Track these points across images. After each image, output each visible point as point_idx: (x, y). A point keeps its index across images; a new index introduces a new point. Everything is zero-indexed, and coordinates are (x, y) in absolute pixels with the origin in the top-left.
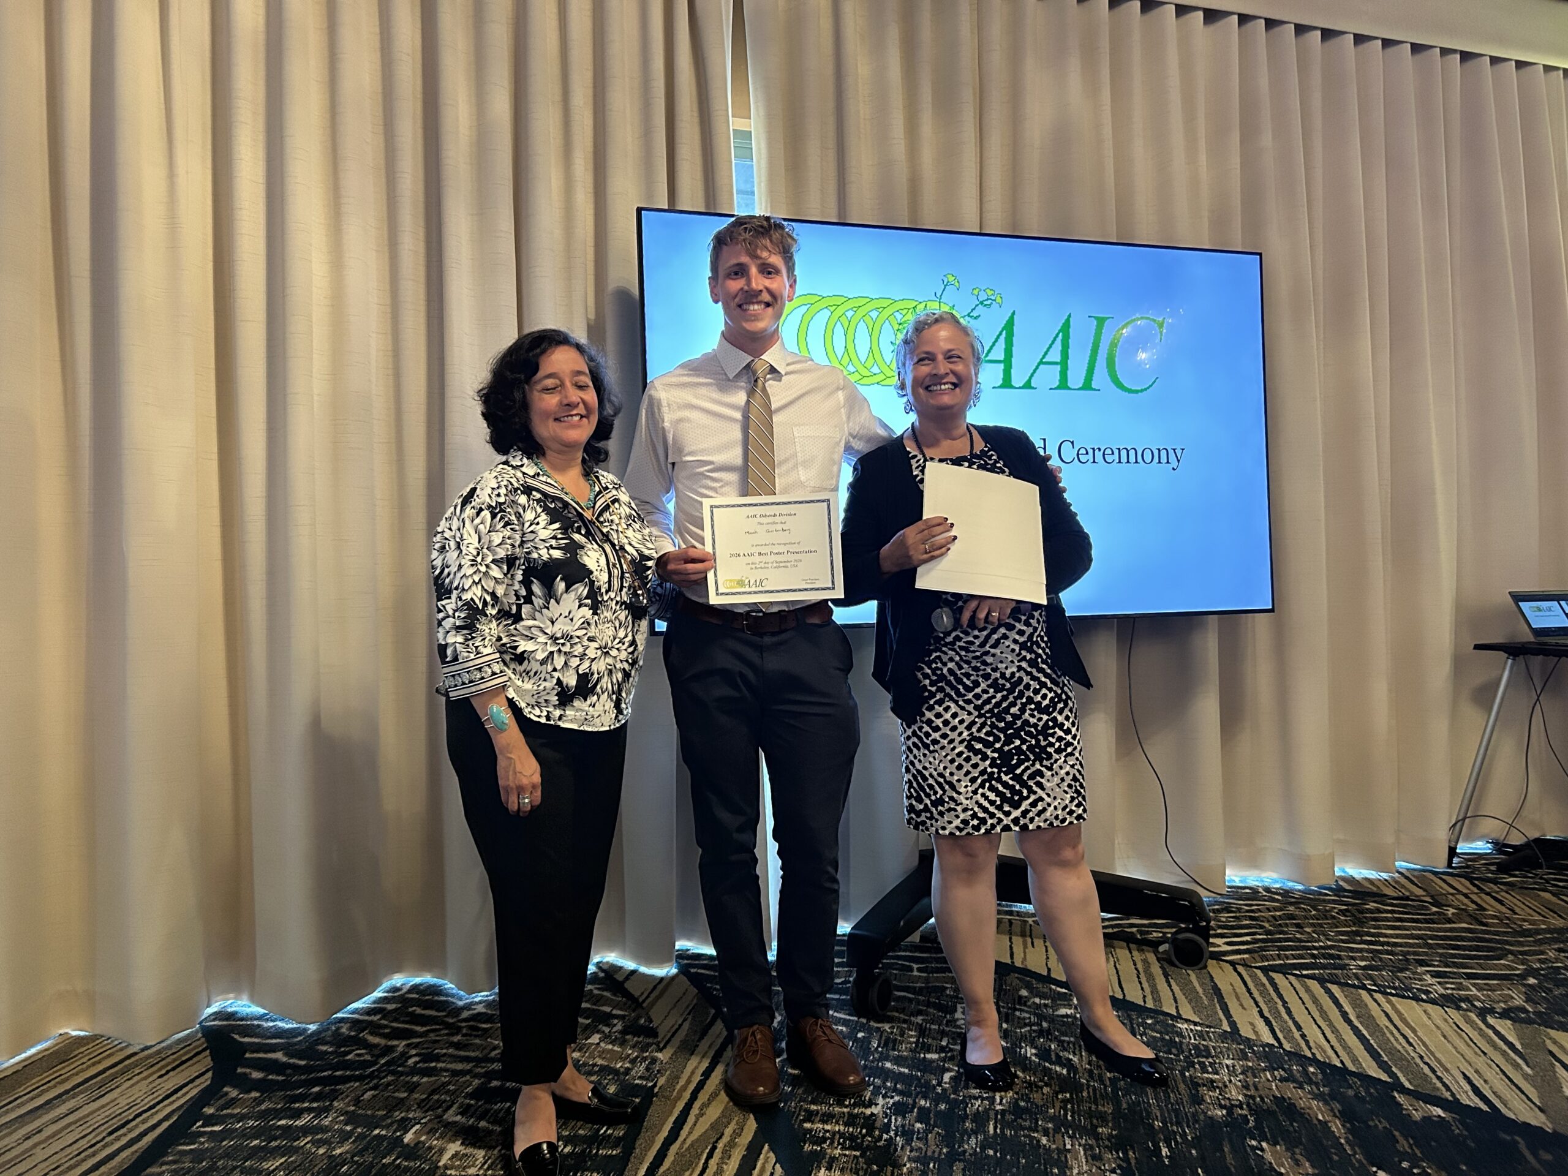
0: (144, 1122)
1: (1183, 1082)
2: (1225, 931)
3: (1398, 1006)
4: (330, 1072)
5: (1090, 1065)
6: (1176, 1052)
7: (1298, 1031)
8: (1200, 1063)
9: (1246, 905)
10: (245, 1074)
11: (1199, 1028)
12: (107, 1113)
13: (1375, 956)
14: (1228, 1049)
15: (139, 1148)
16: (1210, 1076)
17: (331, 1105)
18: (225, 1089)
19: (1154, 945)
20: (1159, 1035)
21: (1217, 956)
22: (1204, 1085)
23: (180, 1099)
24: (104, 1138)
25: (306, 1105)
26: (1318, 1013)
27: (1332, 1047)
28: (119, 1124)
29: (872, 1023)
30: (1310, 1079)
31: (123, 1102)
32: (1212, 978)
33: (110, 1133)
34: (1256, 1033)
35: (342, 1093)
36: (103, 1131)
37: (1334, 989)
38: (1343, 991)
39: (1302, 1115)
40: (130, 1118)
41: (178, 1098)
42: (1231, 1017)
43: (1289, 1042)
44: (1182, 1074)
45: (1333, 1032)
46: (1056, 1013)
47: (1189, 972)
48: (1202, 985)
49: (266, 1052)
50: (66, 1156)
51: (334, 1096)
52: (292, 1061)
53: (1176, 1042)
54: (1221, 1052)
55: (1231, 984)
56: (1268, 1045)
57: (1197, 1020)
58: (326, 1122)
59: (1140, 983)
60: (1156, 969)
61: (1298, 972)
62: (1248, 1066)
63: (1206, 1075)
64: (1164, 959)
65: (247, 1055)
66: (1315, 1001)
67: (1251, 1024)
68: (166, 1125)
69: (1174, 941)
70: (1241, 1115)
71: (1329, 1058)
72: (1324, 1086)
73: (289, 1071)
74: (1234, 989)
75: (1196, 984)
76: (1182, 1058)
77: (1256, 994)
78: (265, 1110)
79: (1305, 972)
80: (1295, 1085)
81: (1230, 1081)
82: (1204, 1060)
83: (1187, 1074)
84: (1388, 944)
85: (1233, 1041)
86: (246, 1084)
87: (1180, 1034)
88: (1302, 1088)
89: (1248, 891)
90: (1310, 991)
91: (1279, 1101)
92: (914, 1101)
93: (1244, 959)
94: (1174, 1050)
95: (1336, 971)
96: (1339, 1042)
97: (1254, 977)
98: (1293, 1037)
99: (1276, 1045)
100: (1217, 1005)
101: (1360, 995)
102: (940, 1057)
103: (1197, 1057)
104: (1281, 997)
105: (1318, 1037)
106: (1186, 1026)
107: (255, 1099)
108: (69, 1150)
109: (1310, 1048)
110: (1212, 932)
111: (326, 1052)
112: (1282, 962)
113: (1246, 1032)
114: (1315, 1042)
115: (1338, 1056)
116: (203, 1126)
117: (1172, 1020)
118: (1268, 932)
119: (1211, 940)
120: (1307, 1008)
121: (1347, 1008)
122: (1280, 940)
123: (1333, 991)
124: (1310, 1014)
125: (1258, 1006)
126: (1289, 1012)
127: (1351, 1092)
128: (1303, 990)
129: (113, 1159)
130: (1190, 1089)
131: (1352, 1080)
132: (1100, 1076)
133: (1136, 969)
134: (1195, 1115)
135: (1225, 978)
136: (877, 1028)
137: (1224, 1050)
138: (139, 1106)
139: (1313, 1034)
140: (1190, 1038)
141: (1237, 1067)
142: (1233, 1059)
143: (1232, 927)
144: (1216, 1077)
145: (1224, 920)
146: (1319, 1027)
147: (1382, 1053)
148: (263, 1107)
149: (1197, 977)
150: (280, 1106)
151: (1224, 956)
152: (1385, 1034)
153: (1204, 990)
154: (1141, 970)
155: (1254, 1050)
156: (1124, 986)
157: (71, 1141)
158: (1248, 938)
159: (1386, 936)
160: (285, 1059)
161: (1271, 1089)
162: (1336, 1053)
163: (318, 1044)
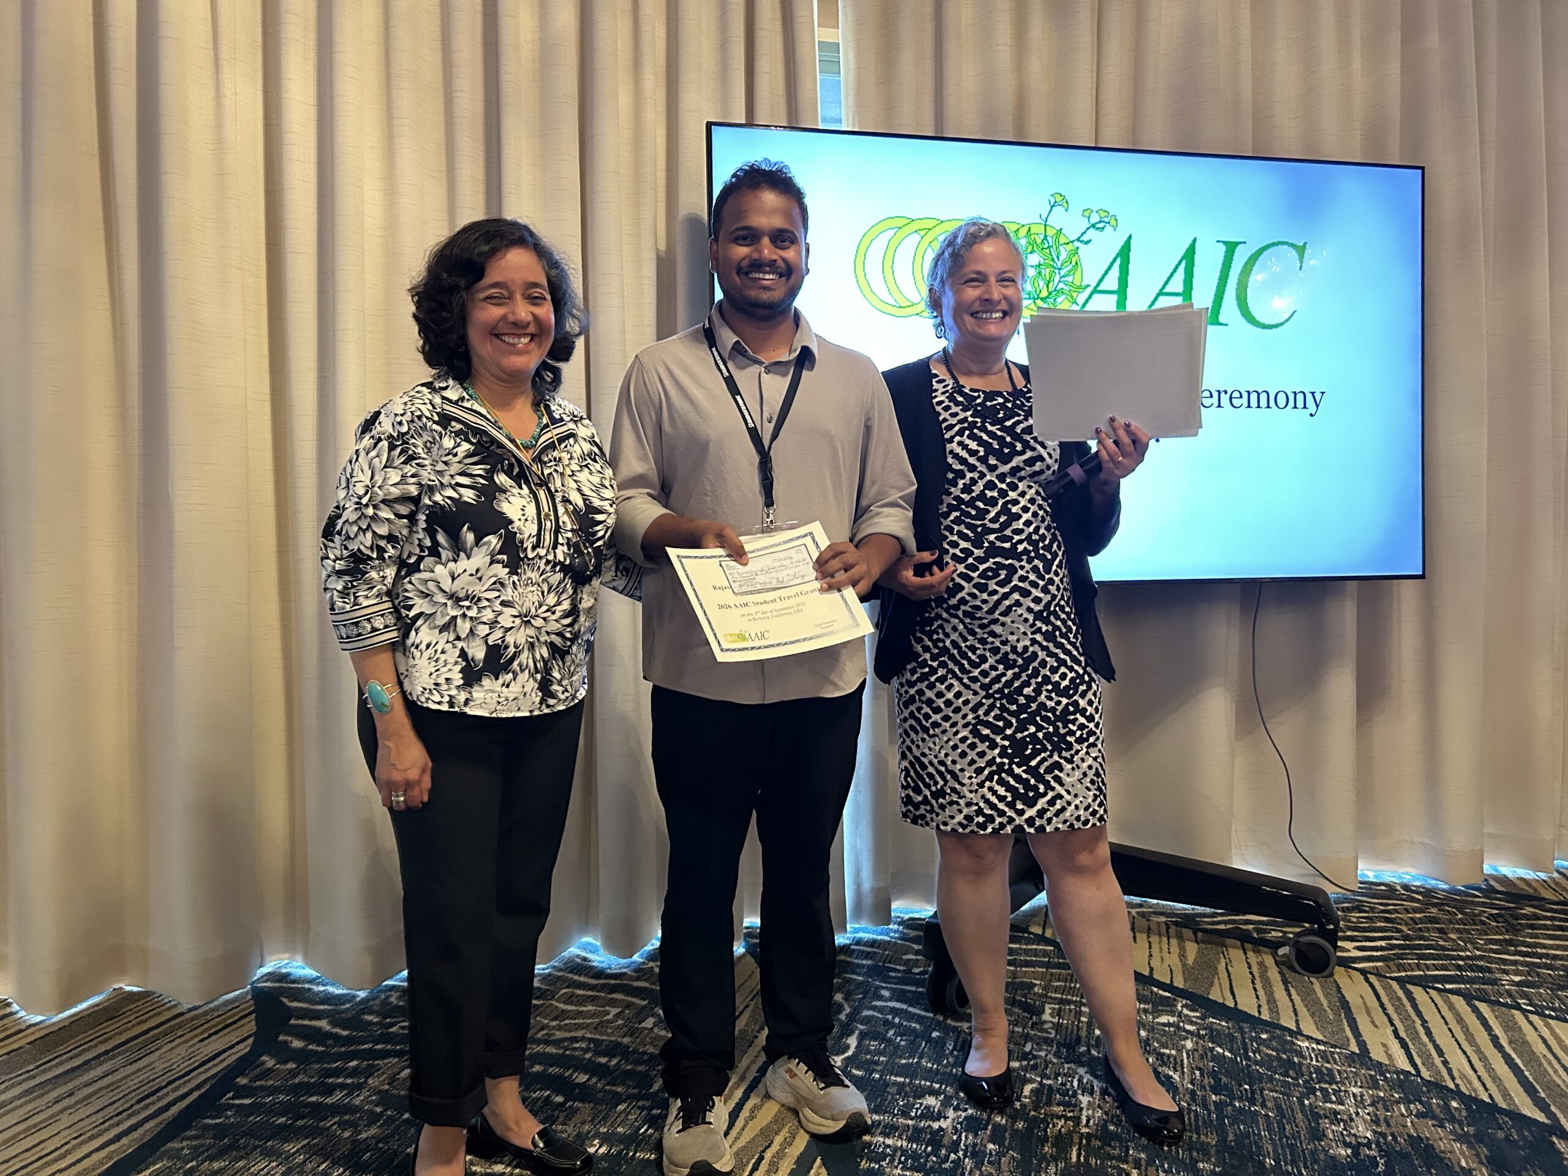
0: (177, 1089)
1: (1302, 1112)
2: (1356, 934)
3: (1558, 1031)
4: (371, 1045)
5: (1193, 1085)
6: (1294, 1076)
7: (1439, 1057)
8: (1322, 1089)
9: (1381, 904)
10: (286, 1042)
11: (1322, 1048)
12: (141, 1079)
13: (1531, 970)
14: (1355, 1074)
15: (164, 1120)
16: (1334, 1106)
17: (366, 1082)
18: (264, 1058)
19: (1274, 945)
20: (1274, 1053)
21: (1346, 963)
22: (1326, 1117)
23: (216, 1068)
24: (132, 1106)
25: (340, 1080)
26: (1463, 1037)
27: (1479, 1077)
28: (150, 1091)
29: (949, 1021)
30: (1453, 1116)
31: (160, 1066)
32: (1339, 989)
33: (139, 1101)
34: (1389, 1056)
35: (379, 1070)
36: (132, 1098)
37: (1483, 1007)
38: (1493, 1011)
39: (1442, 1159)
40: (163, 1084)
41: (215, 1065)
42: (1360, 1036)
43: (1428, 1070)
44: (1300, 1101)
45: (1480, 1060)
46: (1157, 1020)
47: (1311, 979)
48: (1326, 996)
49: (311, 1019)
50: (90, 1124)
51: (370, 1072)
52: (335, 1030)
53: (1295, 1063)
54: (1347, 1078)
55: (1362, 997)
56: (1403, 1072)
57: (1321, 1037)
58: (357, 1101)
59: (1255, 989)
60: (1274, 974)
61: (1440, 986)
62: (1378, 1097)
63: (1328, 1105)
64: (1283, 963)
65: (292, 1022)
66: (1460, 1020)
67: (1384, 1045)
68: (196, 1094)
69: (1296, 944)
70: (1368, 1156)
71: (1475, 1091)
72: (1469, 1125)
73: (330, 1042)
74: (1365, 1003)
75: (1320, 994)
76: (1300, 1081)
77: (1391, 1010)
78: (299, 1084)
79: (1448, 986)
80: (1434, 1122)
81: (1357, 1114)
82: (1326, 1086)
83: (1306, 1102)
84: (1547, 956)
85: (1361, 1065)
86: (284, 1053)
87: (1300, 1054)
88: (1442, 1126)
89: (1383, 888)
90: (1455, 1008)
91: (1415, 1141)
92: (989, 1118)
93: (1377, 968)
94: (1291, 1073)
95: (1485, 987)
96: (1488, 1072)
97: (1388, 989)
98: (1433, 1063)
99: (1413, 1072)
100: (1346, 1024)
101: (1513, 1016)
102: (1021, 1065)
103: (1319, 1082)
104: (1419, 1014)
105: (1462, 1064)
106: (1307, 1044)
107: (291, 1070)
108: (94, 1118)
109: (1453, 1079)
110: (1340, 934)
111: (371, 1023)
112: (1422, 973)
113: (1377, 1054)
114: (1458, 1070)
115: (1486, 1089)
116: (232, 1098)
117: (1290, 1036)
118: (1406, 937)
119: (1339, 943)
120: (1450, 1030)
121: (1498, 1031)
122: (1419, 947)
123: (1481, 1009)
124: (1453, 1036)
125: (1392, 1024)
126: (1429, 1033)
127: (1501, 1135)
128: (1445, 1006)
129: (136, 1130)
130: (1309, 1120)
131: (1503, 1119)
132: (1204, 1099)
133: (1251, 973)
134: (1313, 1153)
135: (1354, 989)
136: (955, 1027)
137: (1351, 1075)
138: (174, 1072)
139: (1458, 1061)
140: (1311, 1059)
141: (1366, 1097)
142: (1361, 1087)
143: (1365, 930)
144: (1343, 1108)
145: (1355, 920)
146: (1465, 1053)
147: (1538, 1087)
148: (297, 1081)
149: (1322, 986)
150: (313, 1080)
151: (1353, 963)
152: (1541, 1065)
153: (1330, 1002)
154: (1256, 975)
155: (1386, 1077)
156: (1236, 992)
157: (98, 1108)
158: (1383, 943)
159: (1544, 947)
160: (328, 1028)
161: (1406, 1126)
162: (1484, 1085)
163: (364, 1014)
